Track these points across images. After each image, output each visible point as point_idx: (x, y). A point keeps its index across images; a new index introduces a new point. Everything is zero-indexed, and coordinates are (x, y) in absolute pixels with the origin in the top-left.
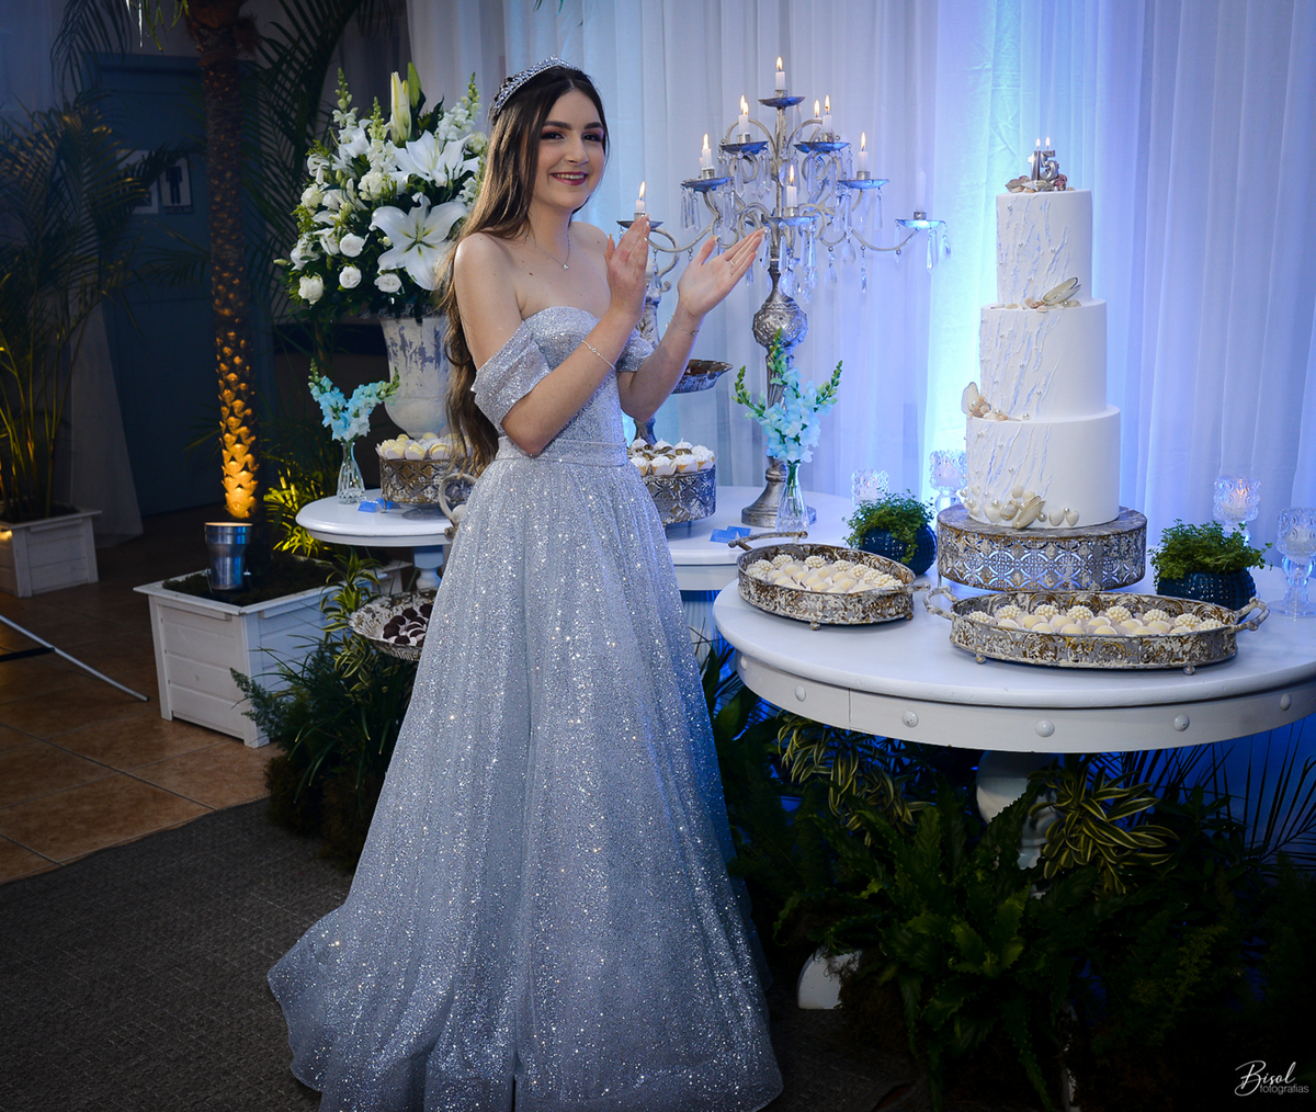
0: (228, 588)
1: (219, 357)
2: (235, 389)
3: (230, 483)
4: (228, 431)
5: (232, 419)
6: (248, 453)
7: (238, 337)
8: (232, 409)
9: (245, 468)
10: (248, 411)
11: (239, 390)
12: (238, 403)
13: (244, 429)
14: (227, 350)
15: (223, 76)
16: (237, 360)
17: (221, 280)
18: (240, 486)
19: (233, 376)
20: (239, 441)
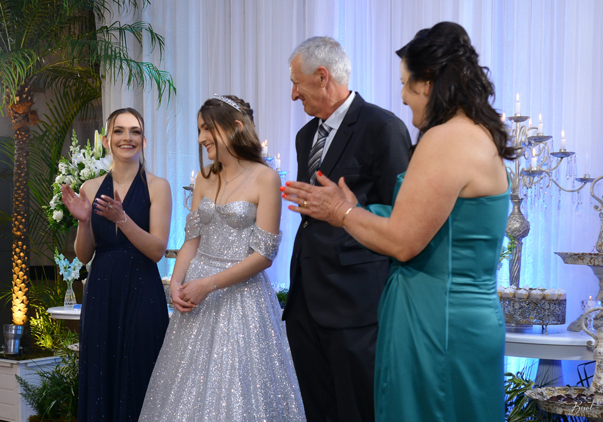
0: (12, 353)
1: (13, 253)
2: (20, 267)
3: (15, 309)
4: (16, 285)
5: (18, 280)
6: (24, 295)
7: (23, 245)
8: (18, 276)
9: (23, 302)
10: (25, 277)
11: (22, 268)
12: (21, 273)
13: (23, 284)
14: (17, 250)
15: (23, 133)
16: (22, 254)
17: (17, 220)
18: (20, 310)
19: (19, 261)
20: (20, 290)
